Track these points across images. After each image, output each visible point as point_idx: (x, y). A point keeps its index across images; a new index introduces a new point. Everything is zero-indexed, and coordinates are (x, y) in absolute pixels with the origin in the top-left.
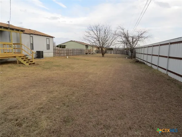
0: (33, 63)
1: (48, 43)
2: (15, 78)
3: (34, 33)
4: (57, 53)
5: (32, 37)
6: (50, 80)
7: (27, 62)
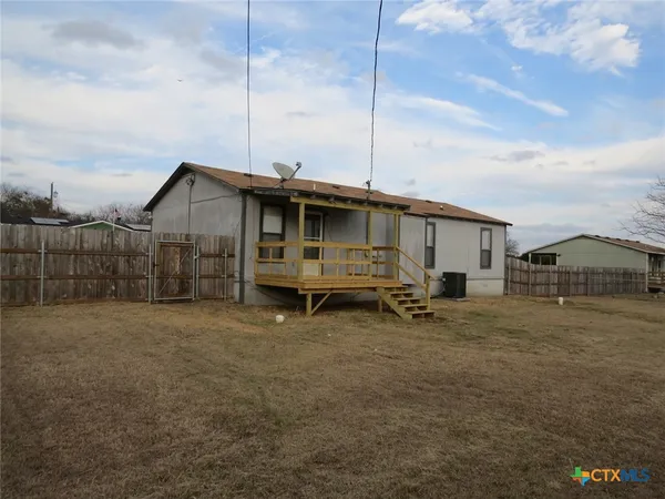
0: (427, 315)
1: (486, 247)
2: (360, 359)
3: (440, 213)
4: (520, 283)
5: (434, 225)
6: (469, 386)
7: (408, 309)
